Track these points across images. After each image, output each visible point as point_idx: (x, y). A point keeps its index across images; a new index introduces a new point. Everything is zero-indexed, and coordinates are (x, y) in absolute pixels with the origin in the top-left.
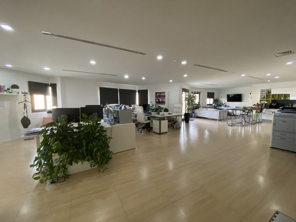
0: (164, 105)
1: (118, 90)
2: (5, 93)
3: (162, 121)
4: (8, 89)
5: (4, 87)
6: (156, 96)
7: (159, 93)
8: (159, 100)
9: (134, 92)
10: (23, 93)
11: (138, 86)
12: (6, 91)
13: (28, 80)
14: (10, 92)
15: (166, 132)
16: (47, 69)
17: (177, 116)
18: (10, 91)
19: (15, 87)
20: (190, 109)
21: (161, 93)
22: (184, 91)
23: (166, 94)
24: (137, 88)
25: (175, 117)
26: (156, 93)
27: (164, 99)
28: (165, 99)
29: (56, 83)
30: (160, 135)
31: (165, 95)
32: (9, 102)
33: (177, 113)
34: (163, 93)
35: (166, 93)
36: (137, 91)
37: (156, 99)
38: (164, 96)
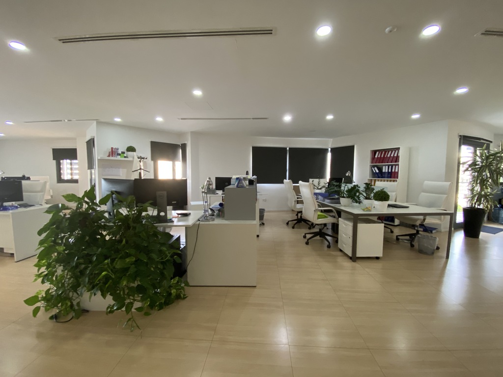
0: (394, 181)
1: (287, 150)
2: (119, 158)
3: (361, 227)
4: (123, 153)
5: (118, 149)
6: (373, 159)
7: (380, 151)
8: (380, 169)
9: (323, 152)
10: (138, 158)
11: (332, 139)
12: (119, 154)
13: (150, 140)
14: (125, 157)
15: (377, 258)
16: (159, 119)
17: (425, 215)
18: (125, 155)
19: (131, 149)
20: (486, 196)
21: (386, 151)
22: (464, 144)
23: (401, 154)
24: (329, 144)
25: (422, 217)
26: (374, 152)
27: (396, 165)
28: (398, 165)
29: (186, 142)
30: (354, 264)
31: (398, 157)
32: (125, 170)
33: (430, 205)
34: (392, 150)
35: (401, 151)
36: (330, 150)
37: (374, 166)
38: (397, 159)
